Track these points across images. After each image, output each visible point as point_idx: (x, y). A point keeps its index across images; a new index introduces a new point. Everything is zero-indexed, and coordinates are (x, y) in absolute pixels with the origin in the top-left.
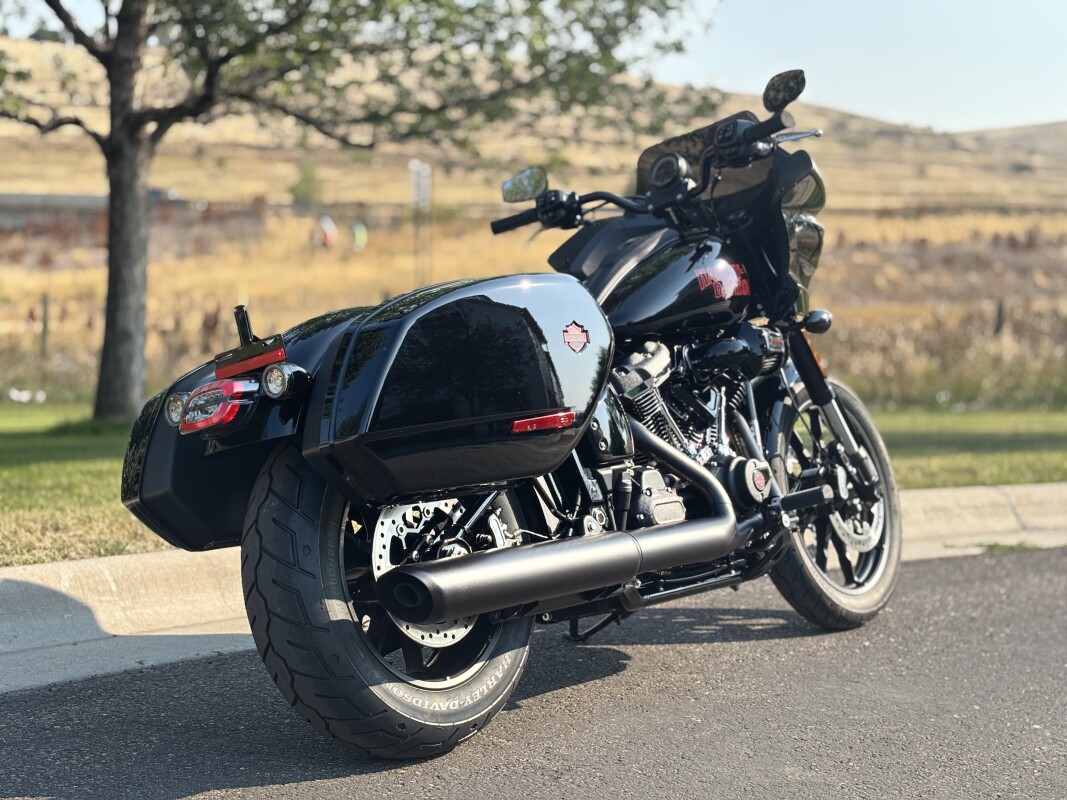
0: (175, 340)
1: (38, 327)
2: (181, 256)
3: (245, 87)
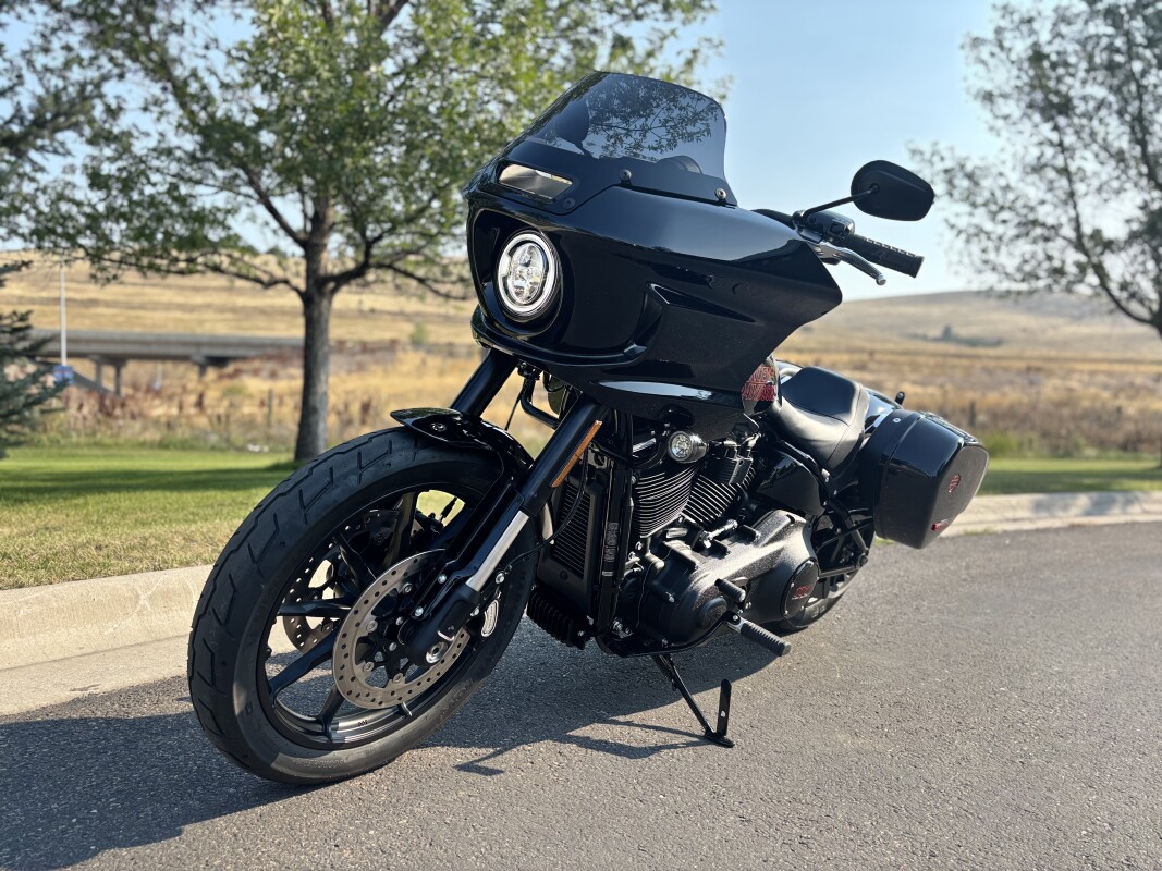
0: (345, 417)
1: (265, 410)
2: (350, 372)
3: (387, 262)
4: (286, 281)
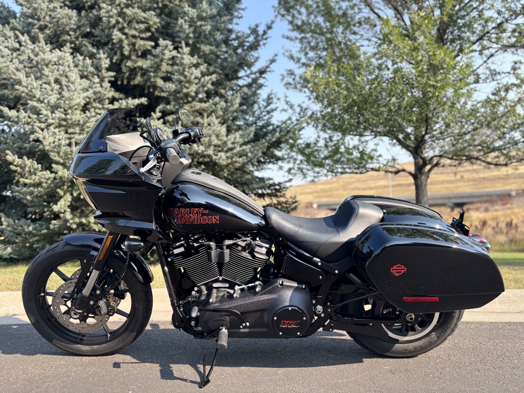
4: (404, 170)
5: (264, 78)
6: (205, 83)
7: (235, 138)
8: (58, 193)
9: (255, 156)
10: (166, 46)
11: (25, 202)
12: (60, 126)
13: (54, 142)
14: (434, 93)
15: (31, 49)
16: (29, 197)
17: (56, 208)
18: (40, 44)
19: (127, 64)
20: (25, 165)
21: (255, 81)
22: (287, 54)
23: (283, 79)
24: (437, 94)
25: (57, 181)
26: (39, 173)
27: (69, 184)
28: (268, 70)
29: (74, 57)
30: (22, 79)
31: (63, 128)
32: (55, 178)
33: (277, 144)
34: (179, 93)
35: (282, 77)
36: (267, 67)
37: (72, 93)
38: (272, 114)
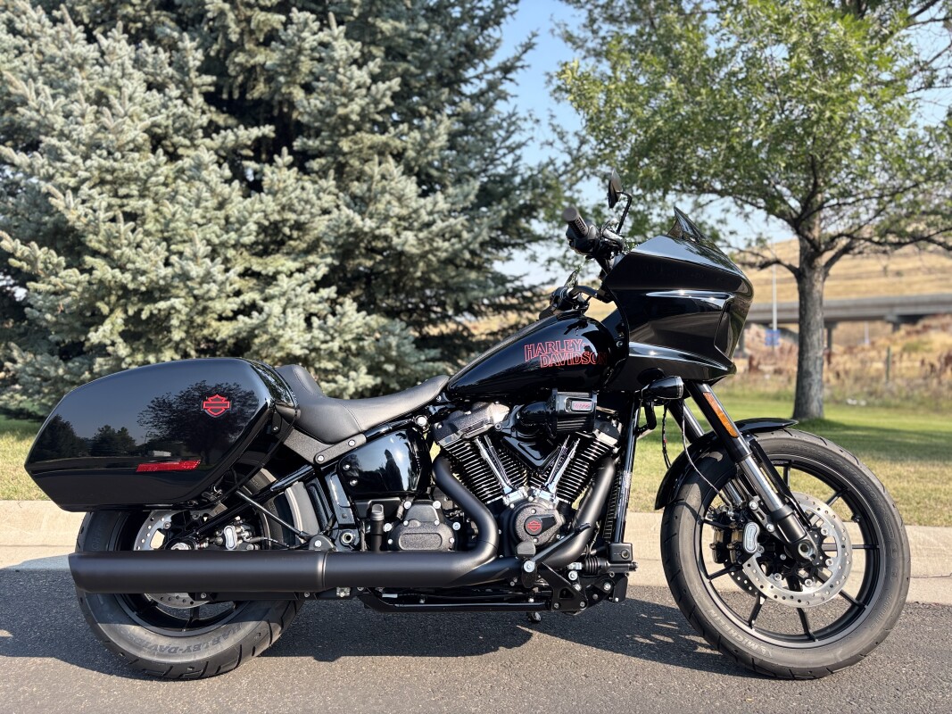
4: (778, 262)
5: (511, 80)
6: (379, 96)
7: (435, 204)
8: (99, 310)
9: (475, 238)
10: (306, 24)
11: (44, 324)
12: (102, 182)
13: (86, 215)
14: (822, 113)
15: (50, 36)
16: (48, 316)
17: (95, 337)
18: (66, 26)
19: (237, 60)
20: (36, 259)
21: (492, 86)
22: (558, 31)
23: (549, 82)
24: (828, 114)
25: (95, 287)
26: (63, 273)
27: (120, 293)
28: (519, 64)
29: (137, 49)
30: (28, 94)
31: (108, 187)
32: (90, 283)
33: (529, 211)
34: (329, 114)
35: (547, 78)
36: (518, 59)
37: (120, 120)
38: (518, 152)
